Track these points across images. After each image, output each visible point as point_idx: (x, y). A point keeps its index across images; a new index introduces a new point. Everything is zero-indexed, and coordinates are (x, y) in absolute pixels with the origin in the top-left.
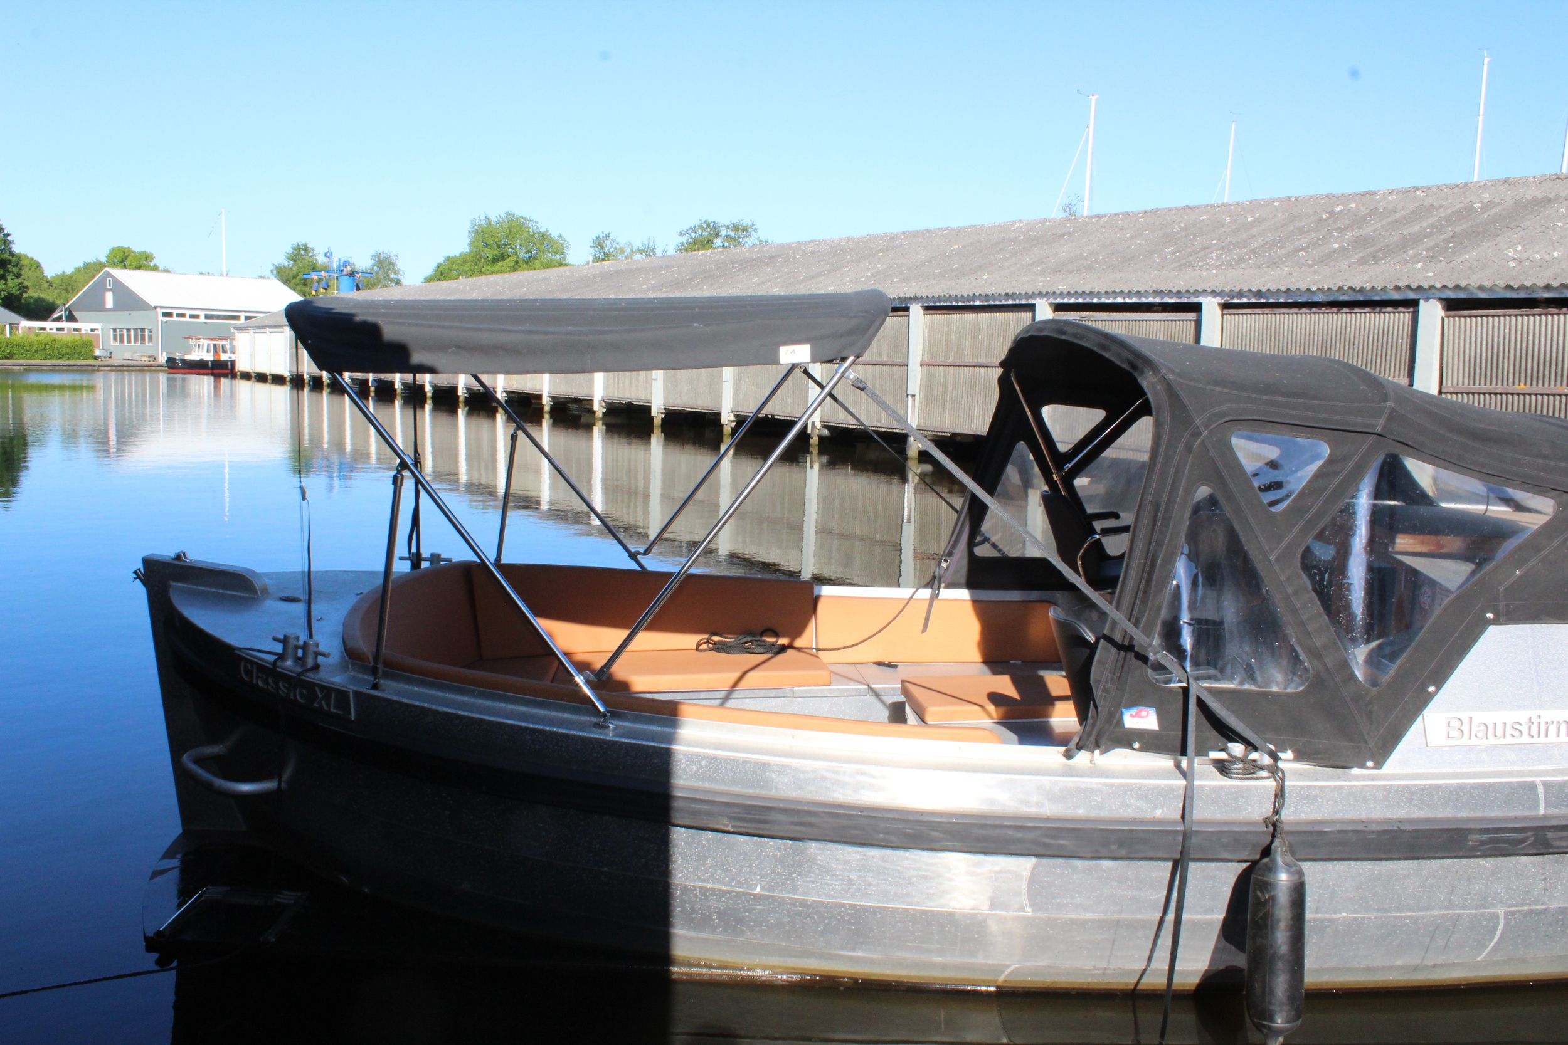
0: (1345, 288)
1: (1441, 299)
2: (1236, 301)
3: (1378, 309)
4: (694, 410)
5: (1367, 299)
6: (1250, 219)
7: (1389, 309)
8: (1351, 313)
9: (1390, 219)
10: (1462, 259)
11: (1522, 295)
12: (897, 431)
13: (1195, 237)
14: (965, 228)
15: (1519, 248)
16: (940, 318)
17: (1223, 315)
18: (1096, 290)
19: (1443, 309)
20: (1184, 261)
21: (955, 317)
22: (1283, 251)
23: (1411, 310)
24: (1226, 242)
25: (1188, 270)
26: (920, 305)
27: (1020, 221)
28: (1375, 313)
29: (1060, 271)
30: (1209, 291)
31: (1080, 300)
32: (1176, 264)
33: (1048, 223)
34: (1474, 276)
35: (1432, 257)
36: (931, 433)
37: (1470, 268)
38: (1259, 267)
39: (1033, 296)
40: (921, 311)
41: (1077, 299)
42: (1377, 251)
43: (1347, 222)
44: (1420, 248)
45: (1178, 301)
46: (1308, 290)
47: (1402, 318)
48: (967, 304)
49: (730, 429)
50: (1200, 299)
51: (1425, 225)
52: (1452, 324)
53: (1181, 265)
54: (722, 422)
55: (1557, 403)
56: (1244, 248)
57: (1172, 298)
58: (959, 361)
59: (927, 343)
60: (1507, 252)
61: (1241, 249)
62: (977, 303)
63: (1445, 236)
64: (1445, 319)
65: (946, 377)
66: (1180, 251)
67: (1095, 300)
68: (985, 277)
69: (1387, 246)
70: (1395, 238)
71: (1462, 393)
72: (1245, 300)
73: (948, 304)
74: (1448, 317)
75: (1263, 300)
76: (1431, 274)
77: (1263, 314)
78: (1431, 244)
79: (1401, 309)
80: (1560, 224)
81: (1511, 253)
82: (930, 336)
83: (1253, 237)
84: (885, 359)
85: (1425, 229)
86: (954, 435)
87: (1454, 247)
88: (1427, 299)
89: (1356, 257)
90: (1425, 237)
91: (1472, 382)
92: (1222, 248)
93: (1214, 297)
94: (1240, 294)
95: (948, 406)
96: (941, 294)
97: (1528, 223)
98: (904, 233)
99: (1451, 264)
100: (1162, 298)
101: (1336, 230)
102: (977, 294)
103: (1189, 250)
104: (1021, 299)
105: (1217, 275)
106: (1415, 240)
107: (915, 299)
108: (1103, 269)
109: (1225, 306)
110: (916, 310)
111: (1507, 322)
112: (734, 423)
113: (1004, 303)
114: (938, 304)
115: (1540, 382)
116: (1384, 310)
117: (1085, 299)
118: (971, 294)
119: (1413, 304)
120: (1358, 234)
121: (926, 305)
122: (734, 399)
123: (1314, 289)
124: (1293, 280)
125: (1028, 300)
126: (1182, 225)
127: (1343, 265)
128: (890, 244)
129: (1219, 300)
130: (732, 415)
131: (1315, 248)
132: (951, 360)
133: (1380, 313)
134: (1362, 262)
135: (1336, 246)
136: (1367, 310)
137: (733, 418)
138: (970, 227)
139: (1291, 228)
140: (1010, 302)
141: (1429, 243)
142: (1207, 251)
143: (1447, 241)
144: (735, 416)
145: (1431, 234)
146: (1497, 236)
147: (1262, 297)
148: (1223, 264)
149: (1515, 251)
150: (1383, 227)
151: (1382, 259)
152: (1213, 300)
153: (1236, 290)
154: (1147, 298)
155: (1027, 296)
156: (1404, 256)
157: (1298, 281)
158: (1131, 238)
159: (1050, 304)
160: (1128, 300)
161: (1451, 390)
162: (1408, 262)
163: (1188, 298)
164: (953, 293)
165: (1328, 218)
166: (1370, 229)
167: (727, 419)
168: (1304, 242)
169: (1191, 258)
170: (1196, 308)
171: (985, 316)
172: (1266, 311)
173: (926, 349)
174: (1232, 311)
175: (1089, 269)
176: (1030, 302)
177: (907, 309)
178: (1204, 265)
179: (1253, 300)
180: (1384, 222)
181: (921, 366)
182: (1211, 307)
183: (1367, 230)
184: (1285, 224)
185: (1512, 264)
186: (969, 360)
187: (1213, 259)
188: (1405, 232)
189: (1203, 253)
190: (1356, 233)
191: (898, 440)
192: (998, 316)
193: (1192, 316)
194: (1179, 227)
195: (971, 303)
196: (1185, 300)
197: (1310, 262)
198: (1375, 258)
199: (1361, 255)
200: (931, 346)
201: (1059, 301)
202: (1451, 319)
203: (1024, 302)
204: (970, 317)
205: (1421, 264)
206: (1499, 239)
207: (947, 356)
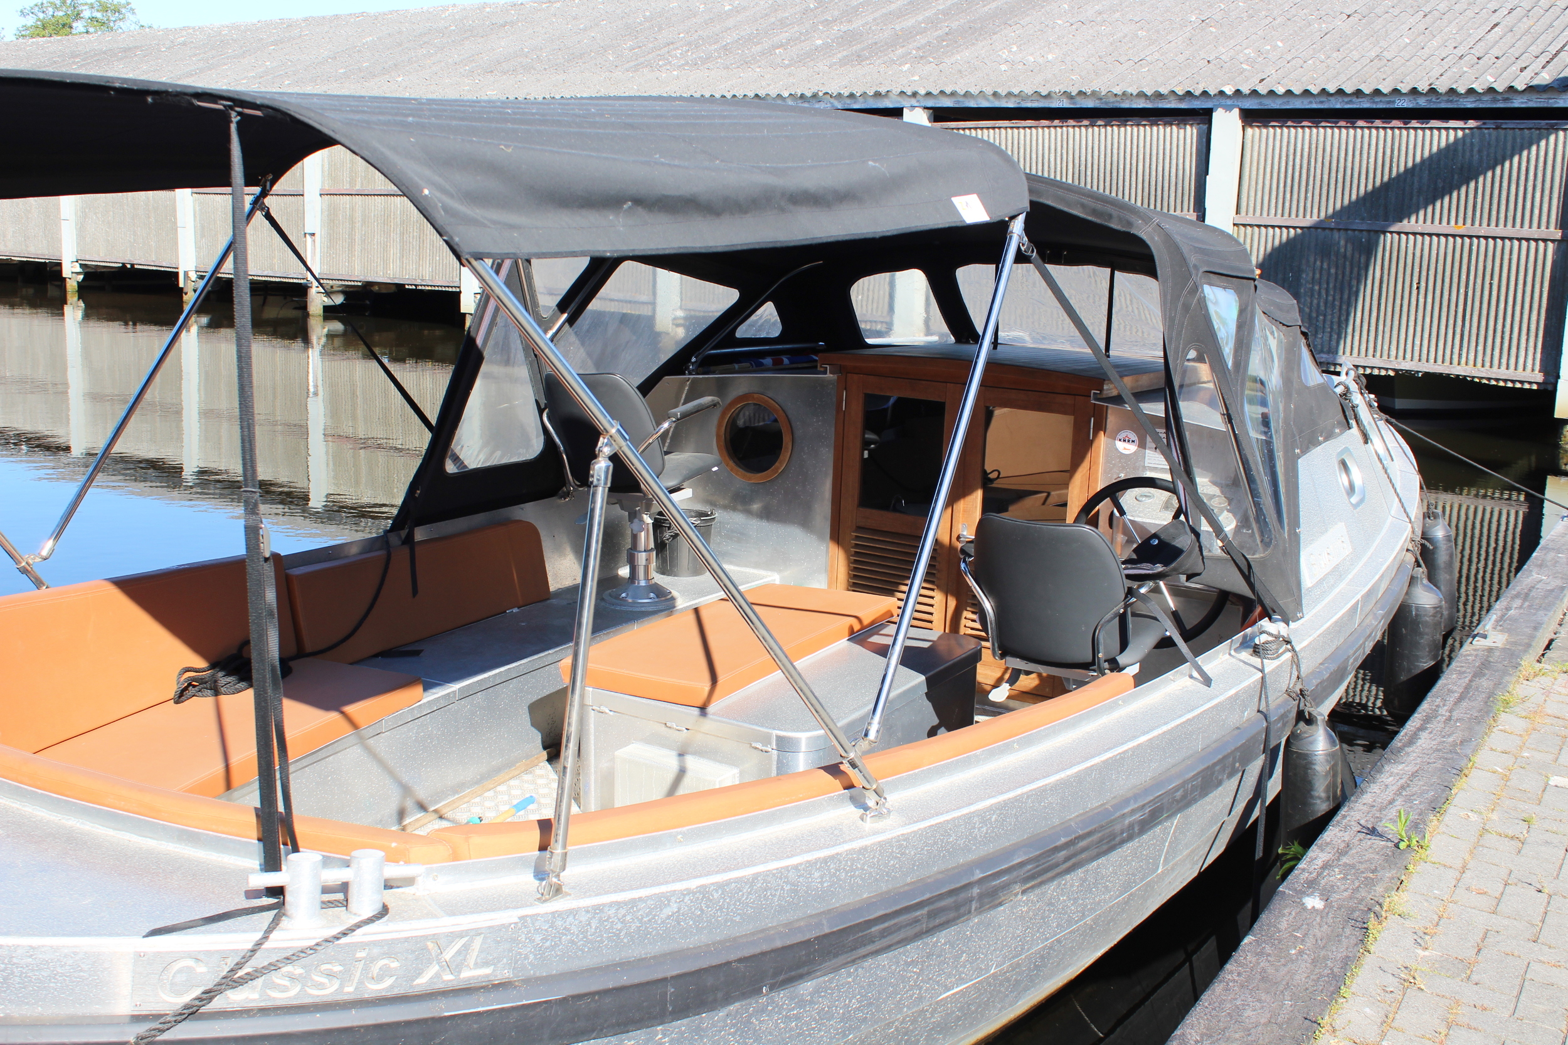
0: (821, 94)
1: (926, 108)
4: (25, 259)
6: (727, 8)
9: (884, 11)
10: (953, 60)
11: (1011, 104)
12: (295, 281)
13: (660, 29)
14: (384, 14)
15: (1015, 48)
19: (931, 119)
20: (642, 60)
22: (759, 48)
24: (696, 36)
25: (645, 71)
27: (454, 5)
29: (492, 72)
32: (632, 64)
33: (488, 10)
34: (961, 80)
35: (921, 57)
36: (337, 282)
37: (960, 71)
38: (728, 67)
42: (863, 50)
43: (836, 13)
44: (911, 46)
46: (779, 95)
49: (75, 284)
51: (920, 18)
53: (638, 65)
54: (64, 275)
56: (715, 43)
59: (326, 166)
60: (1000, 53)
61: (710, 45)
63: (940, 33)
65: (353, 209)
66: (640, 47)
68: (400, 79)
69: (876, 43)
70: (886, 35)
76: (916, 78)
78: (923, 42)
81: (1005, 54)
83: (727, 29)
85: (920, 23)
86: (368, 285)
87: (948, 45)
88: (911, 108)
89: (839, 56)
90: (917, 34)
92: (690, 44)
95: (357, 248)
97: (1028, 19)
98: (306, 20)
99: (941, 66)
101: (822, 23)
103: (651, 45)
105: (678, 77)
106: (908, 35)
108: (545, 69)
112: (81, 277)
120: (846, 29)
122: (78, 244)
123: (786, 94)
124: (764, 84)
126: (648, 14)
127: (822, 66)
130: (77, 265)
131: (796, 44)
132: (357, 188)
134: (844, 62)
135: (819, 42)
137: (79, 270)
139: (773, 20)
141: (921, 40)
142: (671, 47)
143: (941, 39)
144: (81, 266)
145: (925, 30)
146: (994, 34)
148: (687, 63)
149: (1009, 52)
150: (874, 20)
151: (867, 58)
156: (891, 55)
157: (769, 85)
158: (585, 30)
162: (893, 62)
165: (816, 8)
166: (860, 22)
167: (71, 272)
168: (784, 37)
169: (650, 56)
173: (326, 174)
175: (529, 69)
178: (665, 65)
180: (877, 15)
181: (321, 195)
183: (857, 24)
184: (766, 15)
185: (1003, 67)
187: (676, 57)
188: (898, 27)
189: (666, 49)
190: (844, 28)
191: (296, 292)
194: (644, 17)
197: (787, 62)
198: (859, 58)
199: (845, 53)
205: (908, 66)
206: (994, 37)
207: (352, 181)
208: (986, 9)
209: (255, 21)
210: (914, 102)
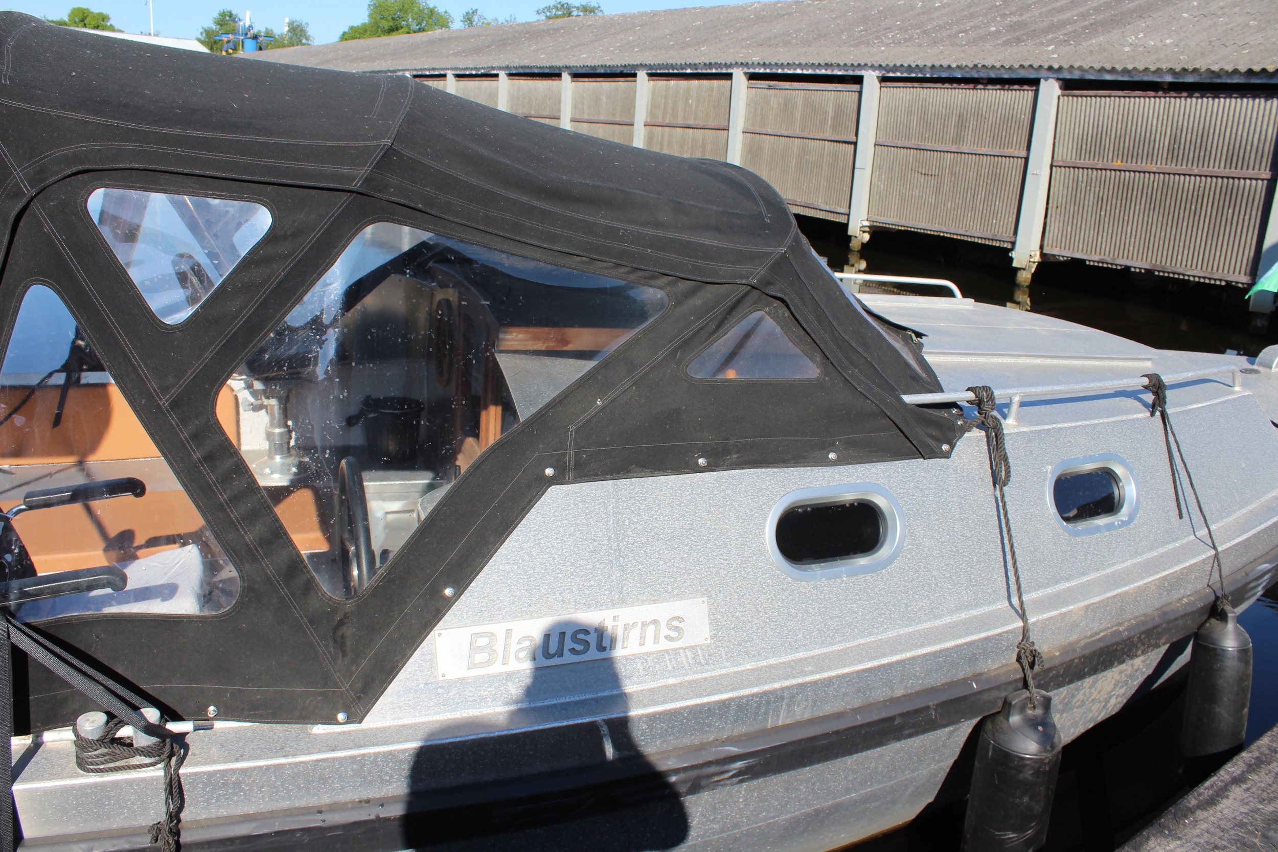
0: (980, 66)
1: (1058, 79)
2: (891, 75)
3: (1007, 87)
5: (999, 76)
7: (1016, 87)
8: (984, 89)
9: (1049, 8)
10: (1088, 43)
11: (1126, 78)
13: (886, 18)
14: (715, 7)
15: (1141, 35)
16: (661, 83)
17: (881, 87)
18: (780, 62)
19: (1061, 88)
20: (864, 39)
21: (673, 83)
22: (948, 32)
23: (1034, 88)
24: (908, 23)
25: (864, 46)
26: (645, 71)
27: (759, 2)
28: (1004, 90)
29: (763, 45)
30: (870, 65)
31: (768, 71)
32: (857, 41)
33: (779, 5)
35: (1065, 41)
37: (1091, 52)
38: (920, 45)
39: (731, 66)
40: (646, 78)
41: (765, 69)
42: (1024, 35)
43: (1014, 9)
44: (1060, 33)
45: (845, 73)
46: (949, 67)
47: (1026, 95)
48: (681, 71)
50: (863, 73)
51: (1075, 13)
52: (1066, 102)
53: (860, 42)
55: (1146, 180)
56: (919, 29)
57: (840, 70)
58: (674, 122)
59: (650, 106)
60: (1129, 38)
61: (915, 30)
62: (689, 71)
63: (1086, 23)
64: (1061, 97)
65: (663, 136)
66: (866, 30)
67: (780, 71)
69: (1034, 30)
70: (1045, 25)
71: (1069, 167)
72: (898, 74)
73: (666, 71)
74: (1063, 96)
75: (913, 75)
77: (913, 87)
78: (1071, 29)
79: (1026, 87)
80: (1185, 15)
81: (1132, 39)
82: (653, 99)
83: (933, 19)
84: (618, 119)
85: (1074, 16)
87: (1088, 33)
88: (1046, 79)
89: (1004, 39)
90: (1068, 24)
91: (1078, 158)
92: (901, 29)
93: (874, 71)
94: (895, 68)
96: (661, 63)
97: (1160, 13)
99: (1077, 48)
100: (833, 71)
101: (1001, 15)
102: (688, 63)
103: (875, 29)
104: (722, 69)
105: (884, 51)
106: (1062, 24)
107: (642, 66)
108: (798, 44)
109: (884, 79)
110: (642, 75)
111: (1112, 103)
113: (709, 71)
114: (658, 71)
115: (1134, 161)
116: (1012, 88)
117: (771, 70)
118: (683, 63)
119: (1034, 83)
120: (1016, 20)
121: (649, 72)
123: (954, 65)
125: (727, 69)
126: (881, 8)
127: (988, 46)
128: (651, 19)
129: (877, 73)
131: (975, 30)
132: (667, 121)
133: (1008, 90)
134: (1006, 43)
135: (993, 29)
136: (998, 87)
138: (719, 7)
139: (966, 13)
140: (714, 71)
142: (888, 31)
143: (1085, 28)
145: (1076, 21)
146: (1129, 24)
147: (912, 72)
148: (893, 42)
149: (1136, 38)
150: (1040, 14)
151: (1024, 41)
152: (873, 73)
153: (891, 65)
154: (820, 70)
155: (727, 66)
156: (1043, 39)
159: (745, 74)
160: (805, 72)
161: (1060, 164)
162: (1043, 44)
163: (854, 71)
164: (670, 62)
165: (1001, 5)
166: (1029, 15)
168: (969, 25)
169: (871, 37)
170: (859, 80)
171: (695, 83)
172: (916, 85)
173: (649, 111)
174: (888, 84)
175: (786, 43)
176: (729, 71)
177: (635, 75)
178: (878, 43)
179: (905, 75)
180: (1043, 10)
182: (871, 78)
183: (1026, 16)
184: (962, 10)
185: (1127, 49)
186: (680, 121)
187: (888, 37)
188: (1055, 19)
189: (883, 32)
192: (705, 83)
193: (856, 87)
194: (878, 10)
195: (684, 71)
196: (850, 73)
197: (964, 43)
198: (1018, 40)
199: (1009, 37)
200: (653, 108)
201: (752, 70)
202: (1066, 98)
203: (724, 71)
204: (683, 83)
205: (1052, 47)
206: (1128, 27)
207: (664, 117)
208: (1129, 6)
209: (636, 11)
210: (1050, 74)
